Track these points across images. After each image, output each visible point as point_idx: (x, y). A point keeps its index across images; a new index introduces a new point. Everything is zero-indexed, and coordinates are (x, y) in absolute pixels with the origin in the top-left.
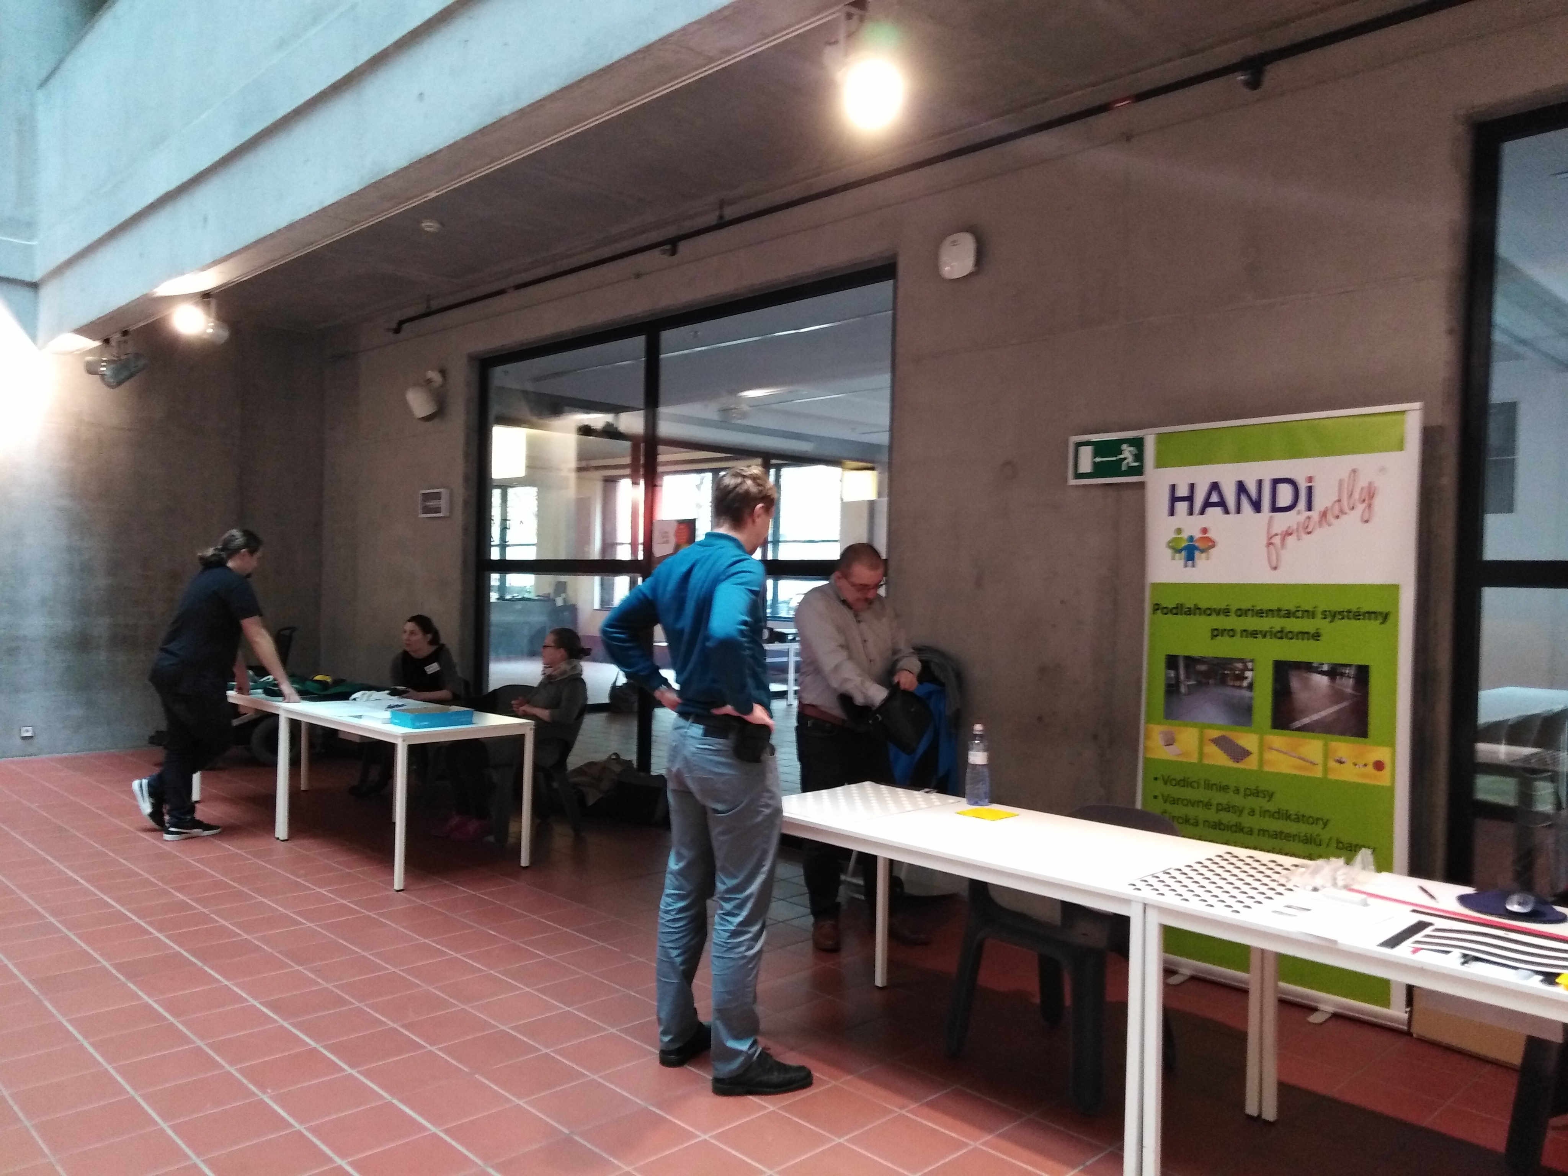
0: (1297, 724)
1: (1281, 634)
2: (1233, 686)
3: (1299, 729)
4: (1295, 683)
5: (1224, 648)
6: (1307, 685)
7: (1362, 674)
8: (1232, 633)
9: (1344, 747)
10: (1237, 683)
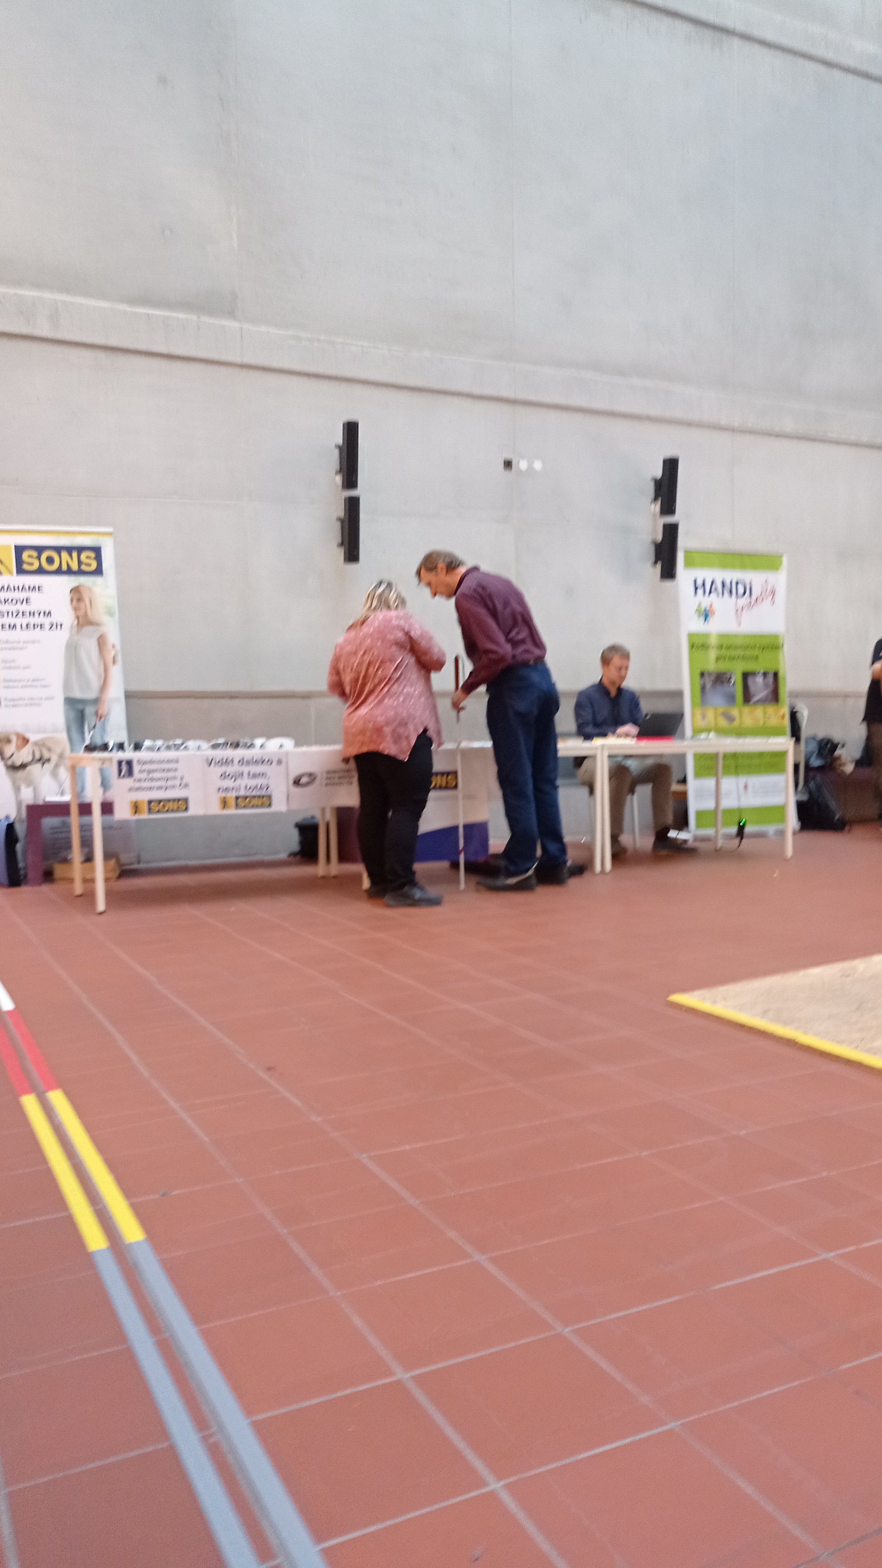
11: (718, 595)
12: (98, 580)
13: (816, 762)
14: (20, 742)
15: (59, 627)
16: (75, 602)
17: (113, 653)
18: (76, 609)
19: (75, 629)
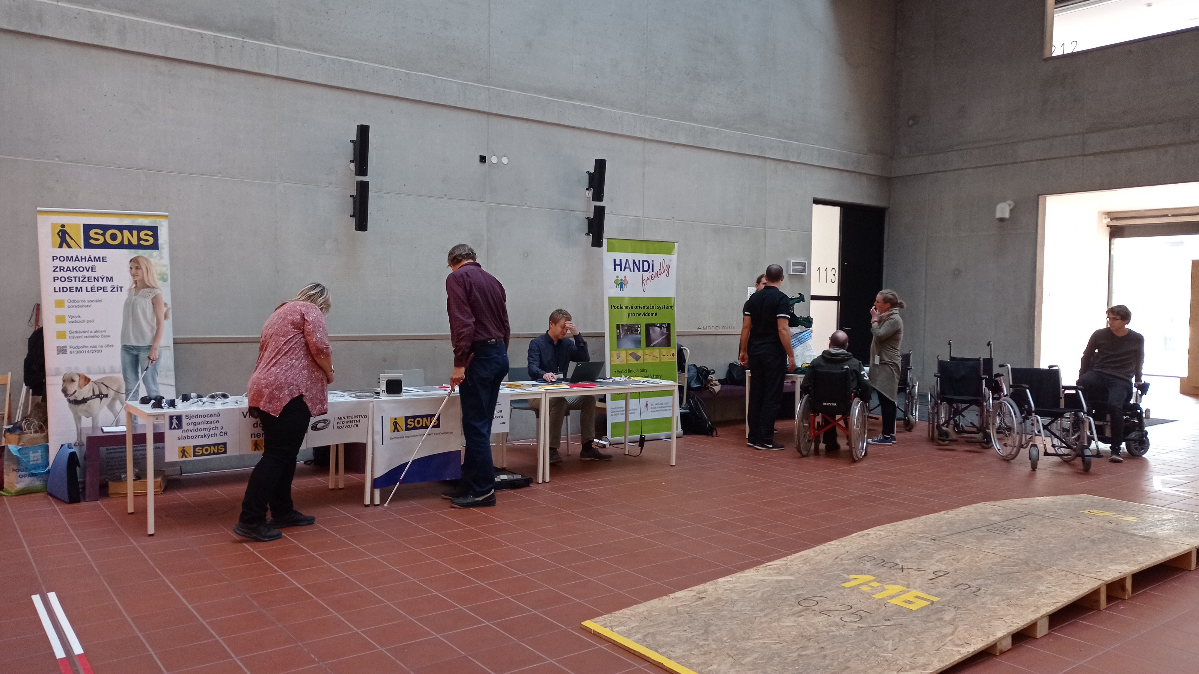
0: (652, 345)
1: (647, 314)
2: (635, 334)
3: (652, 347)
4: (651, 331)
5: (632, 321)
6: (654, 331)
7: (669, 325)
8: (634, 315)
9: (664, 350)
10: (636, 333)
11: (631, 271)
12: (155, 253)
13: (695, 385)
14: (82, 381)
15: (119, 289)
16: (134, 269)
17: (165, 309)
18: (134, 275)
19: (133, 291)
